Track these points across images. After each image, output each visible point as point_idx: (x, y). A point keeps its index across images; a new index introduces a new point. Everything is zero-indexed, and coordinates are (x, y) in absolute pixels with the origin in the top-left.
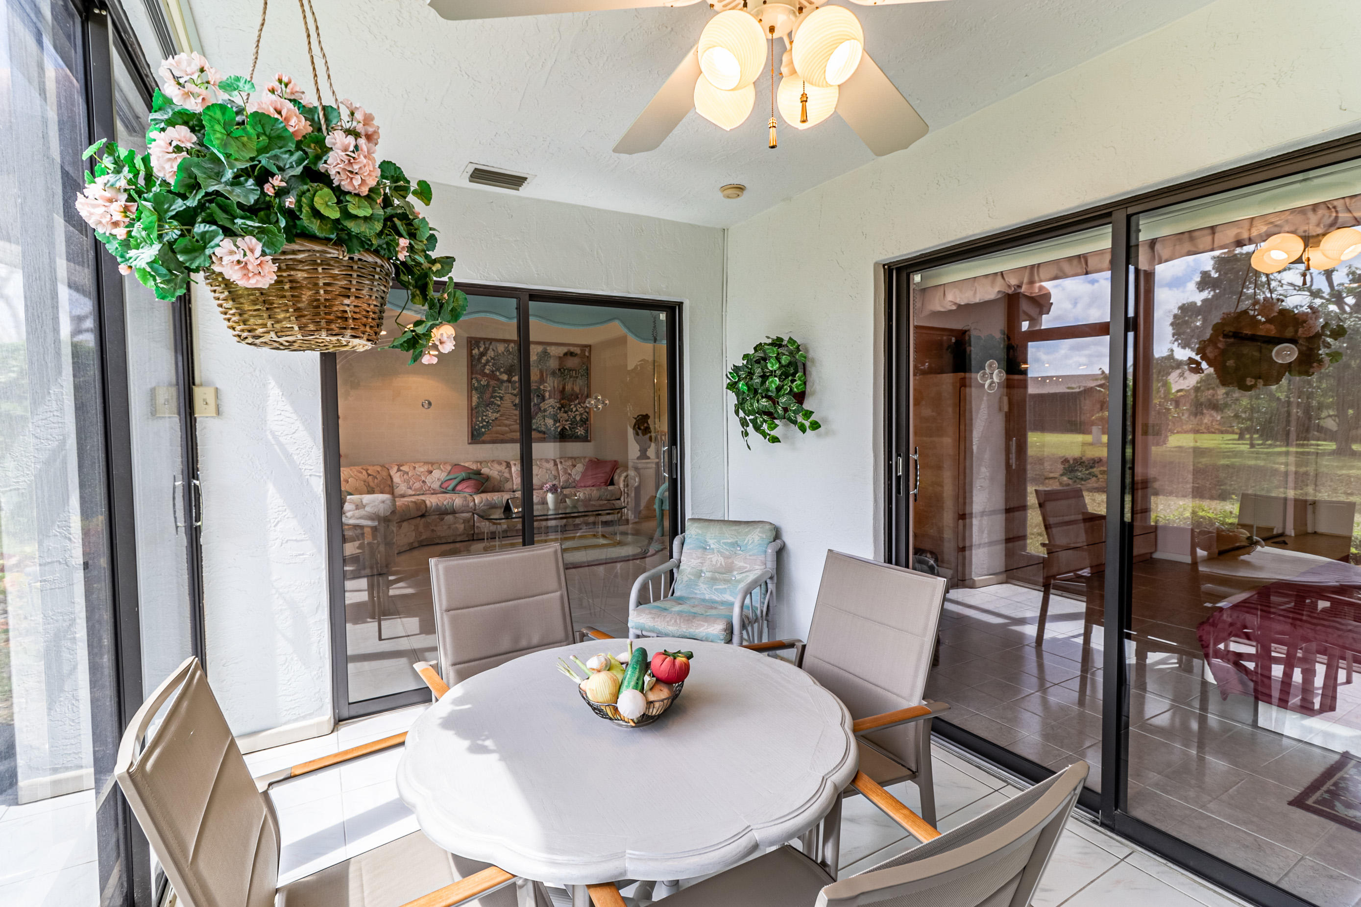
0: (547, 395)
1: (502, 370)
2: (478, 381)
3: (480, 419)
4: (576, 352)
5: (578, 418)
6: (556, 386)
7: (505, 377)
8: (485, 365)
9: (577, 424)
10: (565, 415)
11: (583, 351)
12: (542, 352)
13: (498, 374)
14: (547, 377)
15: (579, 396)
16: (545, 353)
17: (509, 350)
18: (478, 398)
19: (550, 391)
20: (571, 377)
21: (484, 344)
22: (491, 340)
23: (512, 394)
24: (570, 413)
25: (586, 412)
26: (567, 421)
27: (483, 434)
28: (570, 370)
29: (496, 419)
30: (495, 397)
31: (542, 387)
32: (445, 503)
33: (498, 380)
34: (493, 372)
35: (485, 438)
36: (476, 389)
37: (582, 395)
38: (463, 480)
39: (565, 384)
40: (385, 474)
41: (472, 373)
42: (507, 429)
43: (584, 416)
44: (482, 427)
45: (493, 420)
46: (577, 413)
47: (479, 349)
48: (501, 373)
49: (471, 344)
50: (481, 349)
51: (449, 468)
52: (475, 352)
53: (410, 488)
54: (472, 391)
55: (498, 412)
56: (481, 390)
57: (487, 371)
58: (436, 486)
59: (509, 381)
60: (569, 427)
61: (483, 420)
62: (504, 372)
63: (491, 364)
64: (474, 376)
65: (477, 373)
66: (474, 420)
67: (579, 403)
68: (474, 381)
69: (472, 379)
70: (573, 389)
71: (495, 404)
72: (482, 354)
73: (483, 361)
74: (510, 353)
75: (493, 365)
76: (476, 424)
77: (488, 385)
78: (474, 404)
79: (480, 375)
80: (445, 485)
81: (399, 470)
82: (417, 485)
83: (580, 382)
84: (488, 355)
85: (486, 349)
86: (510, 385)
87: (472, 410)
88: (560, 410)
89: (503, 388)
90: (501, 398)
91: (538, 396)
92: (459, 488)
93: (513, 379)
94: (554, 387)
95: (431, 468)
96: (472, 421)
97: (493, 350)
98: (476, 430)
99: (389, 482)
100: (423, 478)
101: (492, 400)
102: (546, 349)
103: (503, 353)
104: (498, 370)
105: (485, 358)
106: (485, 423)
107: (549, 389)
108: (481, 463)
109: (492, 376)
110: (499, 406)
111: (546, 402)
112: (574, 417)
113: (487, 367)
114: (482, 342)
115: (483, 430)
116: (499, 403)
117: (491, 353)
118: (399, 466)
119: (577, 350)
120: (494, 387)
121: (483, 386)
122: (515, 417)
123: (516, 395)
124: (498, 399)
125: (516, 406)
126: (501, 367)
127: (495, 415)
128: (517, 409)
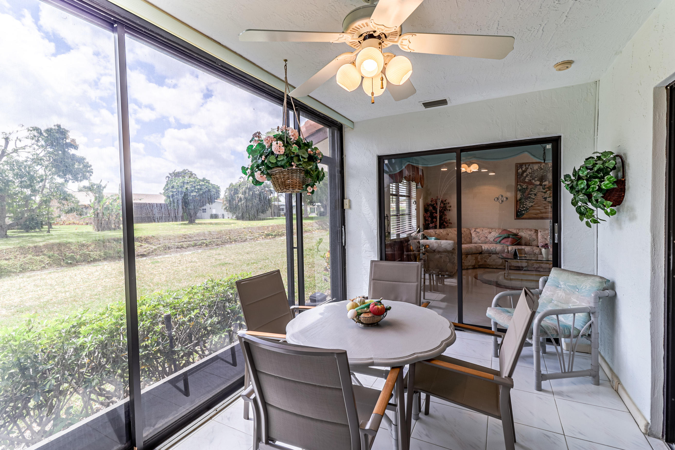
1: (536, 179)
2: (521, 186)
3: (522, 206)
7: (538, 183)
8: (526, 177)
13: (533, 181)
18: (521, 195)
21: (525, 166)
22: (529, 164)
23: (542, 192)
27: (523, 214)
29: (532, 206)
30: (531, 194)
32: (492, 248)
33: (534, 184)
34: (530, 180)
35: (525, 216)
36: (520, 190)
38: (505, 238)
40: (468, 232)
41: (517, 182)
42: (538, 211)
44: (523, 211)
45: (529, 207)
47: (522, 169)
48: (535, 181)
49: (517, 168)
50: (523, 169)
51: (500, 231)
52: (520, 171)
53: (480, 240)
54: (517, 192)
55: (533, 202)
56: (523, 191)
57: (527, 180)
58: (492, 240)
59: (541, 185)
61: (524, 207)
62: (538, 180)
63: (529, 176)
64: (518, 184)
65: (520, 182)
66: (518, 207)
68: (519, 186)
69: (517, 185)
71: (531, 198)
72: (524, 172)
73: (524, 175)
74: (542, 169)
75: (530, 177)
76: (519, 209)
77: (527, 188)
78: (518, 198)
79: (522, 182)
80: (496, 240)
81: (475, 231)
82: (483, 239)
85: (527, 169)
86: (541, 187)
87: (517, 201)
89: (537, 189)
90: (535, 195)
92: (503, 241)
93: (544, 183)
95: (491, 231)
96: (517, 207)
97: (531, 169)
98: (519, 212)
99: (470, 236)
100: (486, 236)
101: (530, 196)
103: (537, 170)
104: (533, 179)
105: (525, 173)
106: (524, 209)
108: (519, 229)
109: (530, 183)
110: (534, 199)
113: (527, 178)
114: (524, 165)
115: (523, 212)
116: (534, 197)
117: (529, 171)
118: (476, 229)
120: (531, 189)
121: (524, 189)
122: (544, 205)
123: (545, 193)
124: (533, 195)
125: (545, 198)
126: (536, 177)
127: (531, 204)
128: (545, 200)
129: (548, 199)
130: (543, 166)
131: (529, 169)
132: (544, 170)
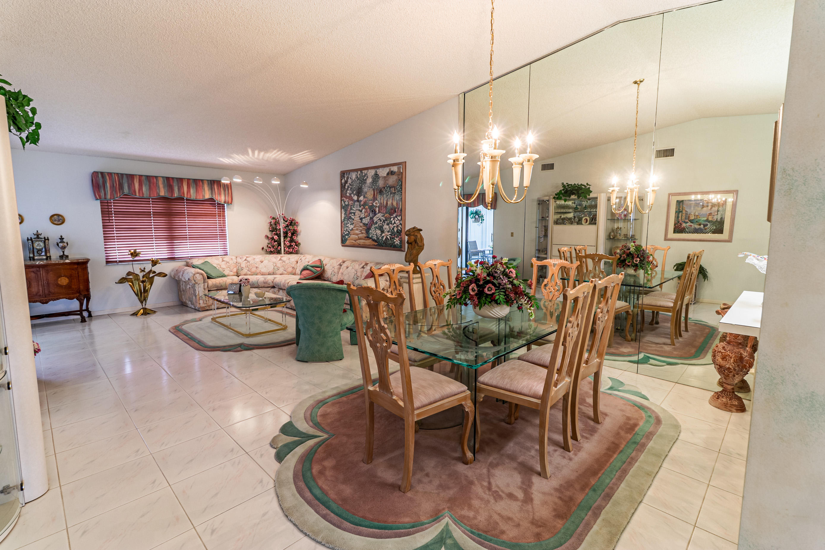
0: (377, 209)
2: (344, 202)
3: (345, 229)
4: (394, 170)
5: (395, 230)
6: (382, 202)
7: (355, 198)
9: (394, 235)
10: (388, 227)
11: (399, 168)
12: (375, 175)
13: (353, 195)
14: (377, 195)
15: (396, 210)
16: (376, 175)
17: (357, 177)
18: (345, 214)
19: (379, 207)
20: (391, 194)
21: (346, 175)
22: (350, 171)
23: (359, 210)
24: (390, 225)
25: (401, 224)
26: (388, 232)
27: (347, 240)
28: (390, 187)
30: (351, 213)
31: (374, 204)
33: (353, 200)
34: (350, 194)
35: (347, 243)
36: (344, 208)
37: (398, 209)
39: (387, 200)
41: (342, 197)
42: (357, 236)
43: (399, 228)
44: (346, 235)
45: (351, 230)
46: (395, 225)
49: (341, 177)
50: (345, 179)
52: (343, 181)
54: (341, 209)
55: (353, 224)
56: (346, 208)
57: (348, 195)
59: (358, 201)
60: (390, 237)
61: (347, 230)
62: (355, 194)
63: (349, 189)
64: (342, 199)
67: (396, 217)
69: (342, 201)
70: (392, 204)
71: (352, 218)
72: (346, 183)
73: (346, 187)
74: (358, 179)
76: (344, 233)
77: (348, 205)
78: (343, 219)
79: (345, 197)
83: (397, 197)
84: (348, 182)
85: (348, 178)
86: (358, 203)
87: (342, 223)
88: (385, 223)
89: (355, 206)
90: (354, 213)
91: (372, 211)
93: (360, 199)
94: (381, 203)
96: (342, 230)
98: (343, 237)
101: (350, 215)
102: (376, 172)
103: (355, 179)
104: (352, 193)
105: (347, 185)
106: (347, 232)
107: (378, 205)
109: (350, 197)
110: (353, 220)
111: (377, 216)
112: (393, 229)
113: (348, 191)
115: (347, 237)
117: (350, 181)
119: (395, 169)
120: (351, 206)
121: (346, 205)
122: (361, 228)
123: (361, 211)
124: (353, 214)
125: (361, 219)
126: (354, 191)
127: (352, 227)
128: (361, 222)
129: (363, 220)
130: (359, 174)
131: (349, 178)
132: (360, 180)
